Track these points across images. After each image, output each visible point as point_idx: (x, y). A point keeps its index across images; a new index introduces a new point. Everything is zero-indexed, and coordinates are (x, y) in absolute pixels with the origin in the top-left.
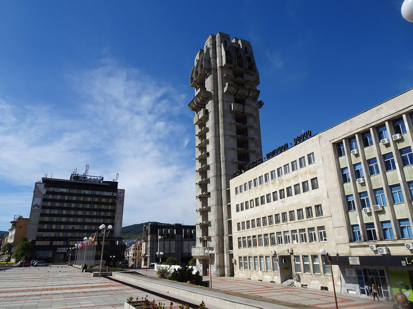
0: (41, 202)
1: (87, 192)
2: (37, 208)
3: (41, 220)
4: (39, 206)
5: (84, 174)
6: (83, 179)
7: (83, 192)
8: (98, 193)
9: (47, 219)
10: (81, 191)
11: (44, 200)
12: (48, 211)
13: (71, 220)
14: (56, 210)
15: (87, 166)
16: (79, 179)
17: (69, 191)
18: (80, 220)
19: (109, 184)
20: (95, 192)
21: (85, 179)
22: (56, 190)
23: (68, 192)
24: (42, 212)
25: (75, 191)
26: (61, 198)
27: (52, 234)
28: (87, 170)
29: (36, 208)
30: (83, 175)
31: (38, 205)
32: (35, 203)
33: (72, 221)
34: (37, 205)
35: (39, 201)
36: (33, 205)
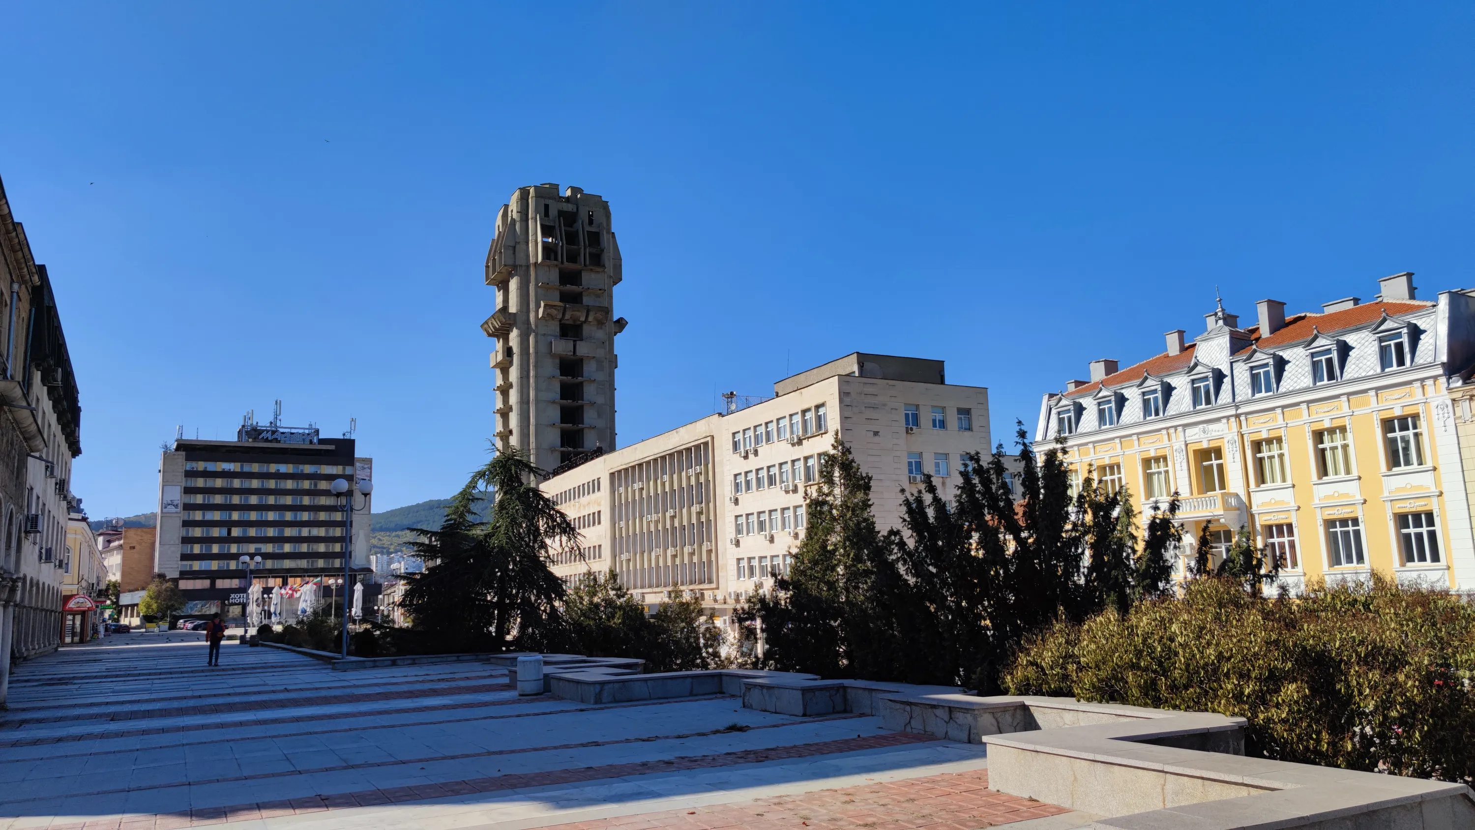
0: (181, 496)
1: (284, 468)
2: (173, 509)
3: (185, 535)
4: (177, 505)
5: (271, 423)
6: (269, 435)
8: (308, 469)
9: (198, 532)
10: (268, 468)
11: (188, 491)
12: (198, 516)
13: (252, 532)
14: (216, 512)
15: (276, 402)
16: (261, 437)
17: (242, 467)
18: (271, 532)
19: (332, 447)
20: (301, 467)
21: (275, 436)
22: (212, 466)
23: (238, 469)
24: (186, 518)
25: (255, 468)
26: (225, 485)
27: (214, 565)
28: (278, 413)
29: (171, 509)
30: (269, 425)
31: (175, 503)
32: (168, 499)
33: (254, 535)
34: (171, 504)
35: (176, 494)
36: (165, 502)
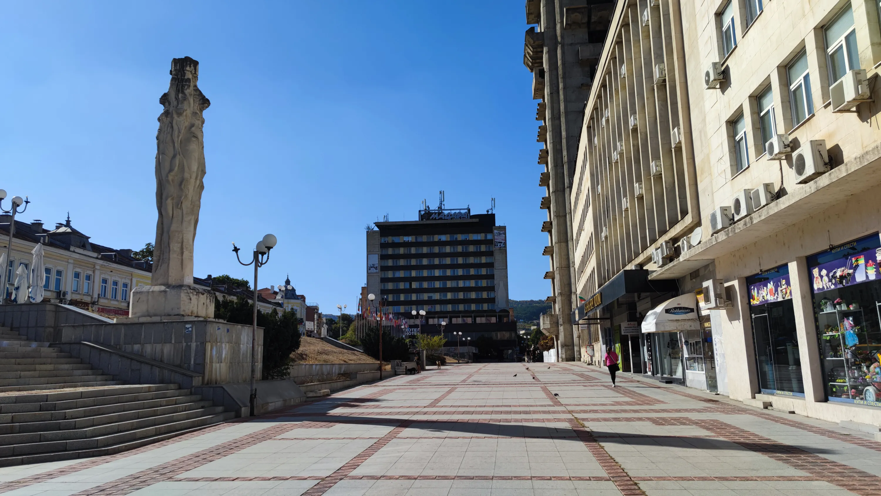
0: (379, 261)
1: (444, 238)
2: (375, 271)
3: (383, 288)
4: (376, 268)
5: (439, 208)
6: (437, 216)
7: (436, 238)
8: (460, 237)
9: (390, 286)
10: (433, 238)
11: (383, 257)
12: (390, 274)
13: (425, 285)
14: (401, 271)
16: (431, 218)
17: (416, 239)
18: (437, 284)
19: (477, 220)
20: (455, 236)
21: (440, 216)
22: (397, 239)
23: (414, 241)
24: (383, 276)
25: (424, 239)
26: (406, 252)
27: (402, 309)
29: (373, 270)
30: (437, 209)
31: (376, 266)
33: (427, 287)
34: (373, 266)
35: (375, 260)
36: (369, 266)
